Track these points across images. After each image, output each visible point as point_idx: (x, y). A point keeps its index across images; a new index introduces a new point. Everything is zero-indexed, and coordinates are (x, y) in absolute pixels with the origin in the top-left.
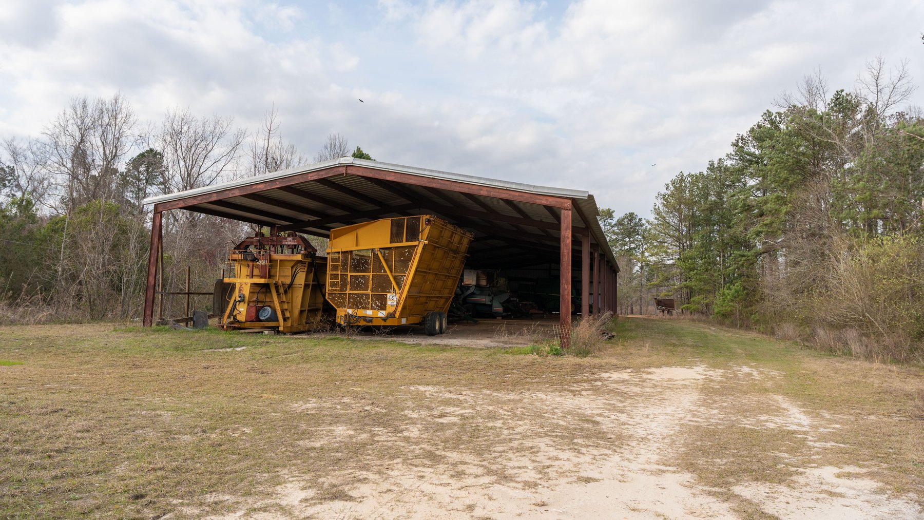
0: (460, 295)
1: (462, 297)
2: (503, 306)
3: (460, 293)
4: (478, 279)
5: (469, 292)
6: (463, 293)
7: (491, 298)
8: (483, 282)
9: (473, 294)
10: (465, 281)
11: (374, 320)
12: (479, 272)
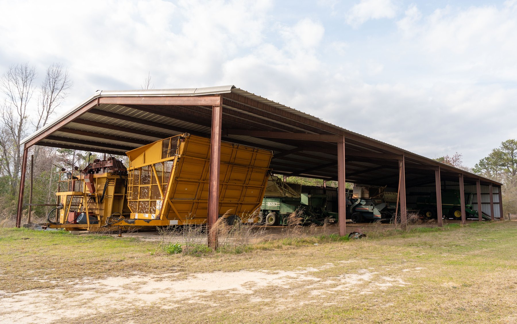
0: (351, 205)
1: (352, 207)
2: (381, 213)
3: (351, 204)
4: (363, 193)
5: (357, 203)
6: (353, 203)
7: (372, 207)
8: (367, 196)
9: (360, 204)
10: (353, 195)
11: (136, 221)
12: (363, 188)
